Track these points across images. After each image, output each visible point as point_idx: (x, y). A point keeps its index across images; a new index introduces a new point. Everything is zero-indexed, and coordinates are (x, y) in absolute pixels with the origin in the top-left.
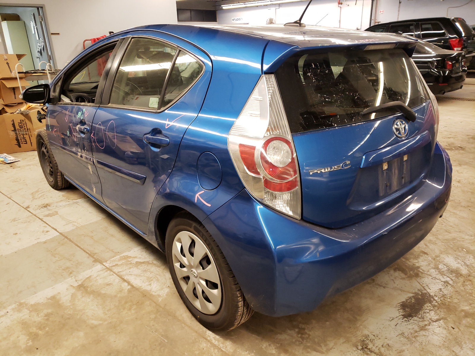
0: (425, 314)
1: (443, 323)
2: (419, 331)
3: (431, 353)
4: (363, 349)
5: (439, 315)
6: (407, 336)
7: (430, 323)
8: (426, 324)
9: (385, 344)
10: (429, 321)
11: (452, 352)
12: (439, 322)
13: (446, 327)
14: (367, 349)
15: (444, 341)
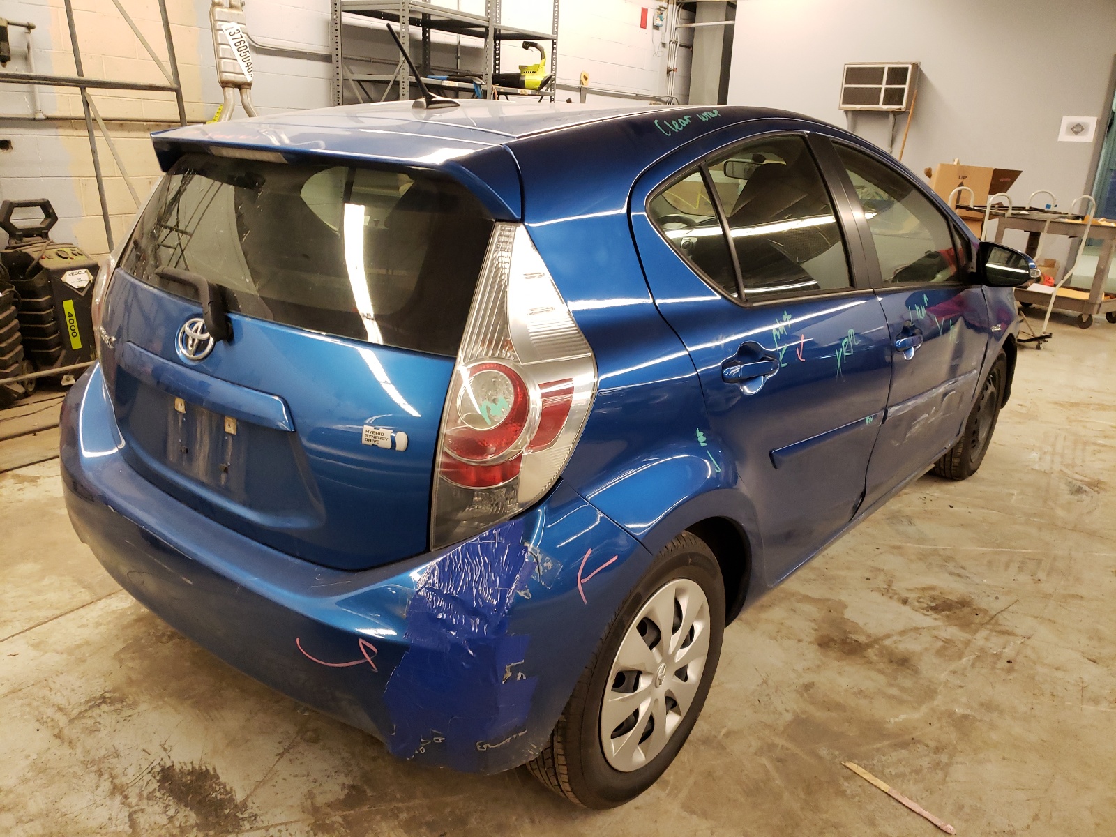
0: (162, 805)
1: (120, 828)
2: (112, 782)
3: (46, 785)
4: (104, 698)
5: (150, 831)
6: (106, 760)
7: (130, 806)
8: (130, 800)
9: (99, 726)
10: (137, 805)
11: (31, 818)
12: (126, 823)
13: (104, 831)
14: (101, 703)
15: (66, 815)
